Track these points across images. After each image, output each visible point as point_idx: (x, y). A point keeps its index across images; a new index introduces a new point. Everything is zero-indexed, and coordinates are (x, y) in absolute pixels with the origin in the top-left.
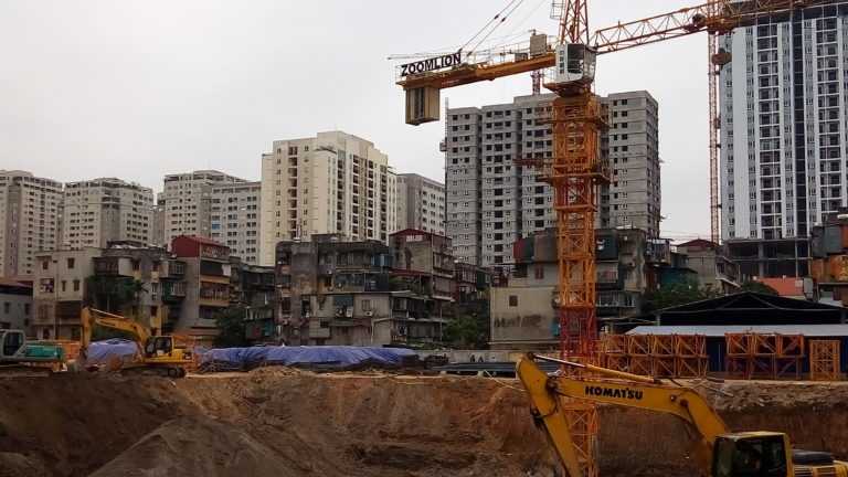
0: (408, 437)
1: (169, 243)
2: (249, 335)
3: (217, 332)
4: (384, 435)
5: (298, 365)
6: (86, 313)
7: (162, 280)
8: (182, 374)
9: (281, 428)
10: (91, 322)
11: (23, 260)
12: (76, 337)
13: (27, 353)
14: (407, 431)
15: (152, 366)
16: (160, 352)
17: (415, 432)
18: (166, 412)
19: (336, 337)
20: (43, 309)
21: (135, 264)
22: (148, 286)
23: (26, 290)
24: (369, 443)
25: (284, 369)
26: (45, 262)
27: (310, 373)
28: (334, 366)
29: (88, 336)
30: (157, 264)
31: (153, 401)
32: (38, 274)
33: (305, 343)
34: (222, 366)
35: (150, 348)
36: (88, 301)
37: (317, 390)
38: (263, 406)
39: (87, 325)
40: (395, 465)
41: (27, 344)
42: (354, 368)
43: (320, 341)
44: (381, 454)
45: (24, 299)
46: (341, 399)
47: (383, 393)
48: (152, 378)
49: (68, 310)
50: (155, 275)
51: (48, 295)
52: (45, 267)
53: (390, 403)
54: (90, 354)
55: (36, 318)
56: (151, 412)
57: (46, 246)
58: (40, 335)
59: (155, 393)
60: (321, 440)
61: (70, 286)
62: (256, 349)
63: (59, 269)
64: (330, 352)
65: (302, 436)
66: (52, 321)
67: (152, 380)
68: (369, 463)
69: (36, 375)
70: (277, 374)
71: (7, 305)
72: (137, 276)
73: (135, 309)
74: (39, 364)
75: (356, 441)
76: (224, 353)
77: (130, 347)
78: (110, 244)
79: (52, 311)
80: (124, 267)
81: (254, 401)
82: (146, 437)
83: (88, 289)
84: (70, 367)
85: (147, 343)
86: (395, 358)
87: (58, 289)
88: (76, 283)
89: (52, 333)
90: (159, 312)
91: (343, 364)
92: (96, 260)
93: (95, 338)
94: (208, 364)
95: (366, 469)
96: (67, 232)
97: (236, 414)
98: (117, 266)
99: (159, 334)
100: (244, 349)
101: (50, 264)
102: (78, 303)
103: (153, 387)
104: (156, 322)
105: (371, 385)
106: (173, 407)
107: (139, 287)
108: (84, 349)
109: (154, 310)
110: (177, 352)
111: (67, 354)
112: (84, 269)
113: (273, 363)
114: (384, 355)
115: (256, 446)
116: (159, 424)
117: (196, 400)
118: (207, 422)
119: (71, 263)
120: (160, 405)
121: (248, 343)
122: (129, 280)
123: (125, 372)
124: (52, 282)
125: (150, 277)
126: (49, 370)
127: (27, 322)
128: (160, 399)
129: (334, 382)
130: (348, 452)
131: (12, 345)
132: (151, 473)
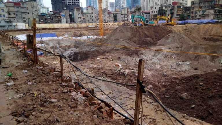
0: (215, 36)
1: (172, 3)
2: (185, 18)
3: (179, 18)
4: (210, 36)
5: (194, 23)
6: (158, 16)
7: (170, 10)
8: (173, 26)
9: (190, 34)
10: (159, 17)
11: (148, 9)
12: (156, 20)
13: (149, 23)
14: (215, 35)
15: (169, 24)
16: (170, 22)
17: (217, 35)
18: (170, 32)
19: (202, 18)
20: (151, 16)
21: (166, 7)
22: (168, 11)
23: (149, 13)
24: (207, 37)
25: (191, 24)
26: (152, 8)
27: (196, 25)
28: (201, 23)
29: (158, 20)
30: (169, 7)
31: (168, 30)
32: (151, 10)
33: (195, 19)
34: (180, 24)
35: (168, 21)
36: (158, 14)
37: (197, 28)
38: (187, 30)
39: (158, 18)
40: (212, 41)
41: (149, 21)
42: (205, 24)
43: (199, 19)
44: (209, 39)
45: (148, 15)
46: (202, 29)
47: (211, 28)
48: (168, 26)
49: (155, 16)
50: (169, 9)
51: (152, 14)
52: (152, 9)
53: (212, 30)
54: (159, 23)
55: (150, 18)
56: (168, 31)
57: (152, 6)
58: (151, 20)
59: (169, 28)
60: (198, 36)
61: (155, 12)
62: (186, 21)
63: (154, 9)
64: (201, 21)
65: (194, 36)
66: (153, 18)
67: (168, 27)
68: (207, 40)
69: (151, 26)
70: (190, 25)
71: (146, 16)
72: (166, 9)
73: (166, 15)
74: (151, 25)
75: (204, 36)
76: (180, 22)
77: (165, 21)
78: (162, 4)
79: (153, 16)
80: (164, 8)
81: (185, 30)
82: (167, 36)
83: (158, 12)
84: (156, 25)
85: (168, 20)
86: (214, 22)
87: (154, 12)
88: (156, 11)
89: (153, 20)
90: (170, 15)
91: (203, 23)
92: (160, 7)
93: (159, 20)
94: (177, 24)
95: (206, 41)
96: (155, 3)
97: (182, 32)
98: (163, 8)
99: (169, 19)
100: (184, 21)
101: (153, 9)
102: (157, 15)
103: (168, 28)
104: (169, 17)
105: (208, 27)
106: (172, 31)
107: (166, 11)
108: (158, 22)
109: (169, 15)
111: (155, 23)
112: (158, 9)
113: (189, 23)
114: (212, 21)
115: (186, 37)
116: (169, 34)
117: (176, 30)
118: (177, 33)
119: (156, 8)
120: (169, 31)
121: (185, 20)
122: (165, 10)
123: (164, 25)
124: (153, 12)
125: (168, 10)
126: (152, 25)
127: (149, 18)
128: (170, 30)
129: (201, 26)
130: (203, 38)
131: (147, 22)
132: (168, 41)
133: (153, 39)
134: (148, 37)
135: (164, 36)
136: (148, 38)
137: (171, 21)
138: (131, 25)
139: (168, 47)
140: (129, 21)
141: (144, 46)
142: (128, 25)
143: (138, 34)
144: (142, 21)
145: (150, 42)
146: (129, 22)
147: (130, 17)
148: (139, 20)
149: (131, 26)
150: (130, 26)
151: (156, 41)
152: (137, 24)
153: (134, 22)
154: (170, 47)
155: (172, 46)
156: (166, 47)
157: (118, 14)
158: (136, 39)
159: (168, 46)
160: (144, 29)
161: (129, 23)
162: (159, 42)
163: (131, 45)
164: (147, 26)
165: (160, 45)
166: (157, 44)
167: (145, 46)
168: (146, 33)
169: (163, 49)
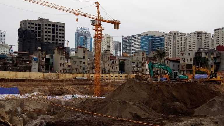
1: (216, 47)
6: (194, 67)
7: (214, 58)
8: (220, 83)
10: (195, 69)
11: (177, 54)
12: (191, 73)
13: (179, 77)
15: (213, 81)
16: (214, 77)
18: (216, 94)
20: (182, 66)
21: (206, 54)
22: (210, 60)
23: (178, 61)
26: (183, 54)
29: (194, 73)
30: (212, 54)
31: (212, 90)
32: (181, 57)
35: (211, 76)
36: (194, 64)
39: (194, 70)
41: (179, 75)
45: (177, 64)
48: (212, 84)
49: (189, 66)
50: (212, 56)
51: (184, 63)
52: (183, 55)
54: (195, 78)
55: (181, 69)
56: (212, 93)
57: (183, 50)
58: (182, 73)
59: (213, 88)
61: (189, 60)
63: (186, 56)
66: (185, 69)
69: (182, 83)
71: (174, 65)
72: (207, 57)
73: (207, 66)
74: (183, 80)
77: (205, 76)
78: (199, 49)
79: (185, 67)
80: (203, 55)
82: (211, 100)
83: (194, 61)
84: (190, 81)
85: (210, 75)
87: (186, 61)
88: (191, 59)
89: (185, 72)
90: (213, 66)
92: (196, 53)
93: (196, 73)
96: (188, 46)
98: (201, 54)
99: (213, 72)
101: (184, 55)
102: (192, 64)
103: (212, 86)
104: (212, 69)
106: (218, 92)
107: (207, 60)
108: (193, 76)
109: (212, 66)
110: (219, 77)
111: (189, 78)
112: (193, 56)
116: (214, 97)
119: (189, 54)
120: (214, 92)
122: (205, 58)
123: (204, 83)
124: (185, 59)
125: (210, 57)
126: (185, 82)
127: (179, 70)
128: (214, 90)
131: (176, 75)
132: (212, 110)
133: (186, 104)
134: (178, 100)
135: (205, 101)
136: (178, 103)
138: (149, 79)
139: (214, 120)
140: (144, 72)
141: (171, 116)
142: (143, 80)
143: (160, 95)
144: (166, 74)
145: (182, 110)
146: (145, 74)
147: (147, 66)
148: (162, 72)
149: (148, 82)
150: (146, 82)
151: (191, 109)
152: (158, 77)
153: (153, 75)
154: (217, 120)
155: (220, 119)
156: (210, 120)
157: (126, 61)
158: (157, 103)
160: (170, 86)
161: (144, 76)
162: (196, 110)
163: (147, 114)
164: (175, 83)
165: (199, 116)
166: (193, 113)
167: (173, 116)
168: (174, 93)
169: (204, 123)
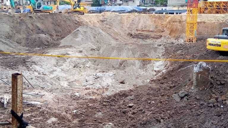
0: (144, 31)
2: (101, 3)
3: (92, 2)
4: (137, 30)
5: (114, 11)
8: (84, 14)
9: (110, 28)
12: (55, 4)
13: (43, 8)
14: (144, 29)
15: (76, 11)
16: (77, 8)
17: (145, 29)
18: (79, 24)
19: (124, 4)
24: (133, 33)
25: (110, 12)
27: (117, 14)
28: (123, 12)
29: (58, 4)
31: (76, 21)
33: (115, 5)
34: (93, 12)
35: (75, 7)
37: (119, 18)
38: (105, 22)
39: (58, 0)
40: (140, 38)
41: (43, 6)
42: (129, 12)
43: (120, 5)
44: (136, 35)
46: (126, 20)
47: (137, 19)
53: (139, 22)
56: (76, 24)
60: (120, 32)
62: (102, 7)
64: (123, 8)
65: (116, 30)
67: (76, 15)
68: (133, 37)
70: (108, 14)
74: (47, 11)
75: (130, 32)
76: (94, 8)
77: (70, 7)
81: (102, 21)
82: (75, 30)
85: (74, 5)
86: (140, 9)
89: (49, 3)
91: (126, 11)
93: (60, 4)
94: (90, 11)
95: (133, 39)
97: (98, 25)
99: (77, 3)
100: (99, 7)
103: (76, 17)
105: (134, 17)
106: (81, 22)
110: (82, 8)
111: (53, 8)
113: (107, 11)
114: (137, 8)
115: (103, 33)
116: (78, 27)
117: (88, 21)
118: (91, 27)
121: (100, 5)
123: (68, 13)
126: (49, 12)
128: (78, 20)
129: (124, 16)
130: (128, 34)
131: (39, 6)
132: (77, 39)
133: (51, 36)
134: (43, 32)
135: (70, 32)
136: (43, 36)
137: (79, 7)
138: (10, 11)
139: (78, 50)
140: (4, 3)
141: (37, 49)
142: (4, 11)
143: (24, 27)
145: (48, 42)
146: (5, 5)
148: (24, 3)
149: (10, 13)
150: (7, 14)
151: (57, 40)
153: (14, 6)
154: (81, 49)
155: (84, 48)
156: (75, 49)
158: (20, 36)
159: (78, 48)
160: (34, 18)
161: (4, 7)
162: (62, 41)
163: (11, 48)
164: (39, 14)
165: (64, 47)
166: (59, 44)
167: (39, 48)
168: (39, 25)
169: (69, 53)
